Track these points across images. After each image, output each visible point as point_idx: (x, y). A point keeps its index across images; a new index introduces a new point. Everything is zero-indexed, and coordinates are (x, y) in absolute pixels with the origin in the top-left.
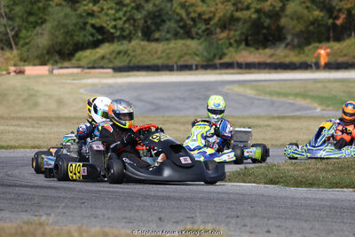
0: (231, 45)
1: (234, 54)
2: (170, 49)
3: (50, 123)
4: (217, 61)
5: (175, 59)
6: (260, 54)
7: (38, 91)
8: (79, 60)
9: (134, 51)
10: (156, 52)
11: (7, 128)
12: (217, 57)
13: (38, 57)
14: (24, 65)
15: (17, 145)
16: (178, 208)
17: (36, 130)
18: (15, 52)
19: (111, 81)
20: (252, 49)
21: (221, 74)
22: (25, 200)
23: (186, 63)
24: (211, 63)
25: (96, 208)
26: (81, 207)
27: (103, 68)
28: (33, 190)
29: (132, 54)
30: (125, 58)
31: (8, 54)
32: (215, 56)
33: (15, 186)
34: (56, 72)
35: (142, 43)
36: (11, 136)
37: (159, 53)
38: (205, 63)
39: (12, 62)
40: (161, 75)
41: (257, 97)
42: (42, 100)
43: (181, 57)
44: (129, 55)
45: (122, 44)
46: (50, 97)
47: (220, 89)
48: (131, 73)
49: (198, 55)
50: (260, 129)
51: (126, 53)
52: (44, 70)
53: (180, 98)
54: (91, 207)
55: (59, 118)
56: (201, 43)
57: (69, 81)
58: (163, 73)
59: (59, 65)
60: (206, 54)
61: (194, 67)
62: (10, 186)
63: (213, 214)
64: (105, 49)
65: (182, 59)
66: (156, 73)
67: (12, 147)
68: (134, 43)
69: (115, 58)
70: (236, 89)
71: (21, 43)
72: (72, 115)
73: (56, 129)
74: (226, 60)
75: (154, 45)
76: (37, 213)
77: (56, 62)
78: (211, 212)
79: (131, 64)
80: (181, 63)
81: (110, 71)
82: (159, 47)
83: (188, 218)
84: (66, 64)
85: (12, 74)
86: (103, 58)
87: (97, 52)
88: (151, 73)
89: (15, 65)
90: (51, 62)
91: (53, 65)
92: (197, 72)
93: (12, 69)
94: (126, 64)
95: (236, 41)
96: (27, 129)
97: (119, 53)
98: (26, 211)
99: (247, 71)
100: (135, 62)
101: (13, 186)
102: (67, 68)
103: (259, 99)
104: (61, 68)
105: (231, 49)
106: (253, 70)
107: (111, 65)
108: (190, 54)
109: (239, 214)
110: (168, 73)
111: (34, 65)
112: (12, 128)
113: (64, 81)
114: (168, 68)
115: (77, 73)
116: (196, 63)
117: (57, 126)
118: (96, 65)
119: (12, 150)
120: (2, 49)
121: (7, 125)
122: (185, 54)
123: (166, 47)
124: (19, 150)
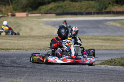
0: (110, 3)
1: (111, 8)
2: (82, 5)
3: (26, 39)
4: (104, 11)
5: (84, 10)
6: (123, 7)
7: (21, 24)
8: (40, 10)
9: (65, 6)
10: (76, 6)
11: (6, 41)
12: (104, 9)
13: (22, 8)
14: (15, 12)
15: (10, 48)
16: (79, 76)
17: (19, 42)
18: (11, 6)
19: (55, 19)
20: (119, 5)
21: (105, 16)
22: (12, 72)
23: (89, 11)
24: (100, 11)
25: (42, 76)
26: (36, 76)
27: (51, 13)
28: (16, 68)
29: (65, 7)
30: (61, 9)
31: (8, 7)
32: (102, 8)
33: (8, 66)
34: (30, 15)
35: (69, 2)
36: (8, 44)
37: (77, 7)
38: (98, 11)
39: (10, 11)
40: (77, 17)
41: (121, 27)
42: (23, 28)
43: (87, 9)
44: (63, 8)
45: (60, 3)
46: (26, 26)
47: (104, 23)
48: (64, 16)
49: (94, 8)
50: (121, 42)
51: (62, 7)
52: (24, 14)
53: (86, 27)
54: (40, 76)
55: (30, 36)
56: (96, 2)
57: (35, 20)
58: (79, 16)
59: (31, 12)
60: (98, 7)
61: (93, 13)
62: (5, 66)
63: (94, 79)
64: (52, 5)
65: (88, 10)
66: (75, 16)
67: (8, 49)
68: (65, 2)
69: (57, 9)
70: (112, 23)
71: (14, 2)
72: (36, 35)
73: (28, 41)
74: (108, 10)
75: (74, 3)
76: (16, 78)
77: (30, 11)
78: (93, 78)
79: (64, 12)
80: (87, 11)
81: (54, 15)
82: (77, 4)
83: (82, 80)
84: (34, 12)
85: (10, 16)
86: (51, 9)
87: (48, 7)
88: (73, 16)
89: (11, 12)
90: (28, 11)
91: (28, 12)
92: (94, 15)
93: (10, 14)
94: (61, 12)
95: (112, 2)
96: (15, 41)
97: (59, 7)
98: (12, 77)
99: (117, 15)
100: (66, 11)
101: (7, 66)
102: (35, 13)
103: (122, 28)
104: (32, 13)
105: (110, 5)
106: (120, 15)
107: (55, 12)
108: (91, 7)
109: (105, 79)
110: (81, 16)
111: (20, 12)
112: (8, 41)
113: (33, 19)
114: (81, 14)
115: (39, 16)
116: (94, 11)
117: (29, 40)
118: (48, 12)
119: (8, 51)
120: (5, 5)
121: (6, 39)
122: (89, 7)
123: (80, 4)
124: (11, 51)
